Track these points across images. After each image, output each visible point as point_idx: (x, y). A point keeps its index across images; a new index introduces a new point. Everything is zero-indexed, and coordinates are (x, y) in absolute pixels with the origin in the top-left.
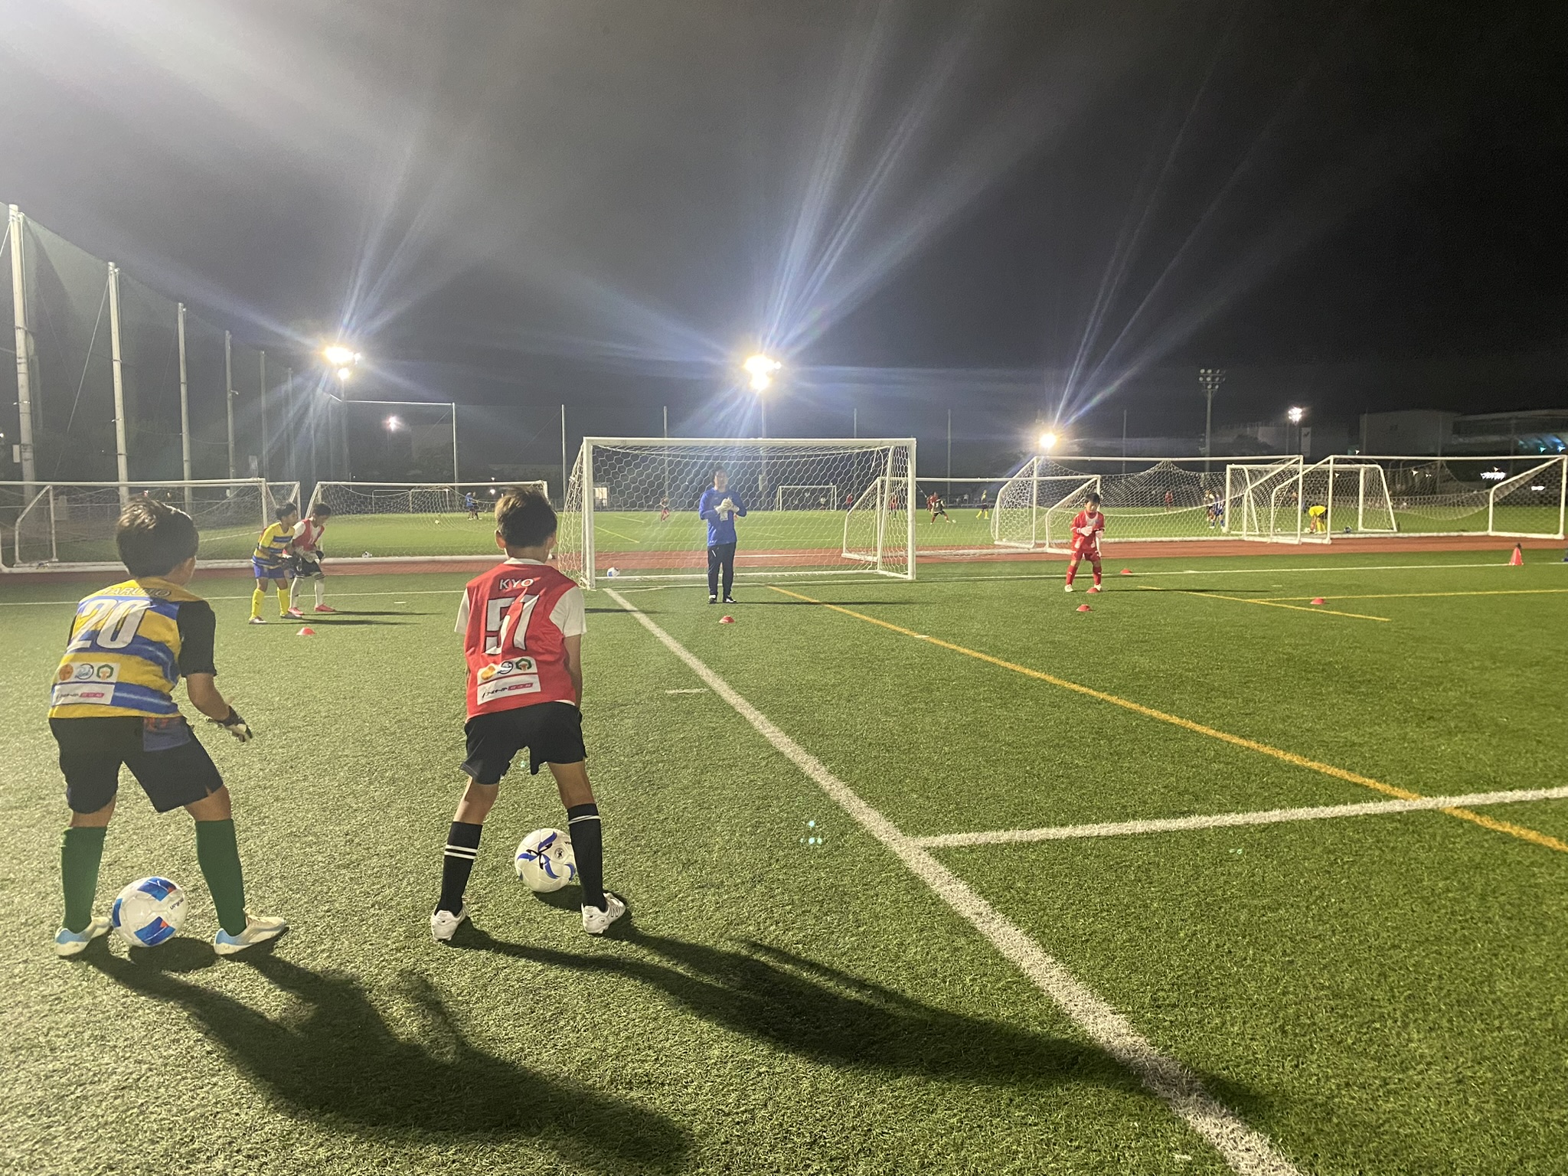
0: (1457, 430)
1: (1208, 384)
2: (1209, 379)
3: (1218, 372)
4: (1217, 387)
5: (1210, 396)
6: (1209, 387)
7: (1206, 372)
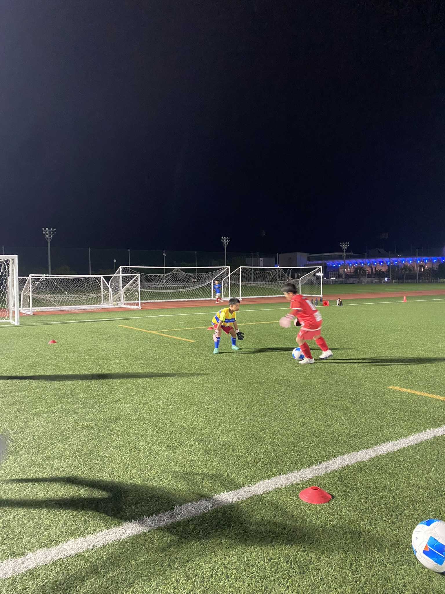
0: (309, 259)
1: (224, 242)
2: (224, 240)
3: (228, 238)
4: (227, 243)
5: (225, 247)
6: (225, 243)
7: (224, 238)
